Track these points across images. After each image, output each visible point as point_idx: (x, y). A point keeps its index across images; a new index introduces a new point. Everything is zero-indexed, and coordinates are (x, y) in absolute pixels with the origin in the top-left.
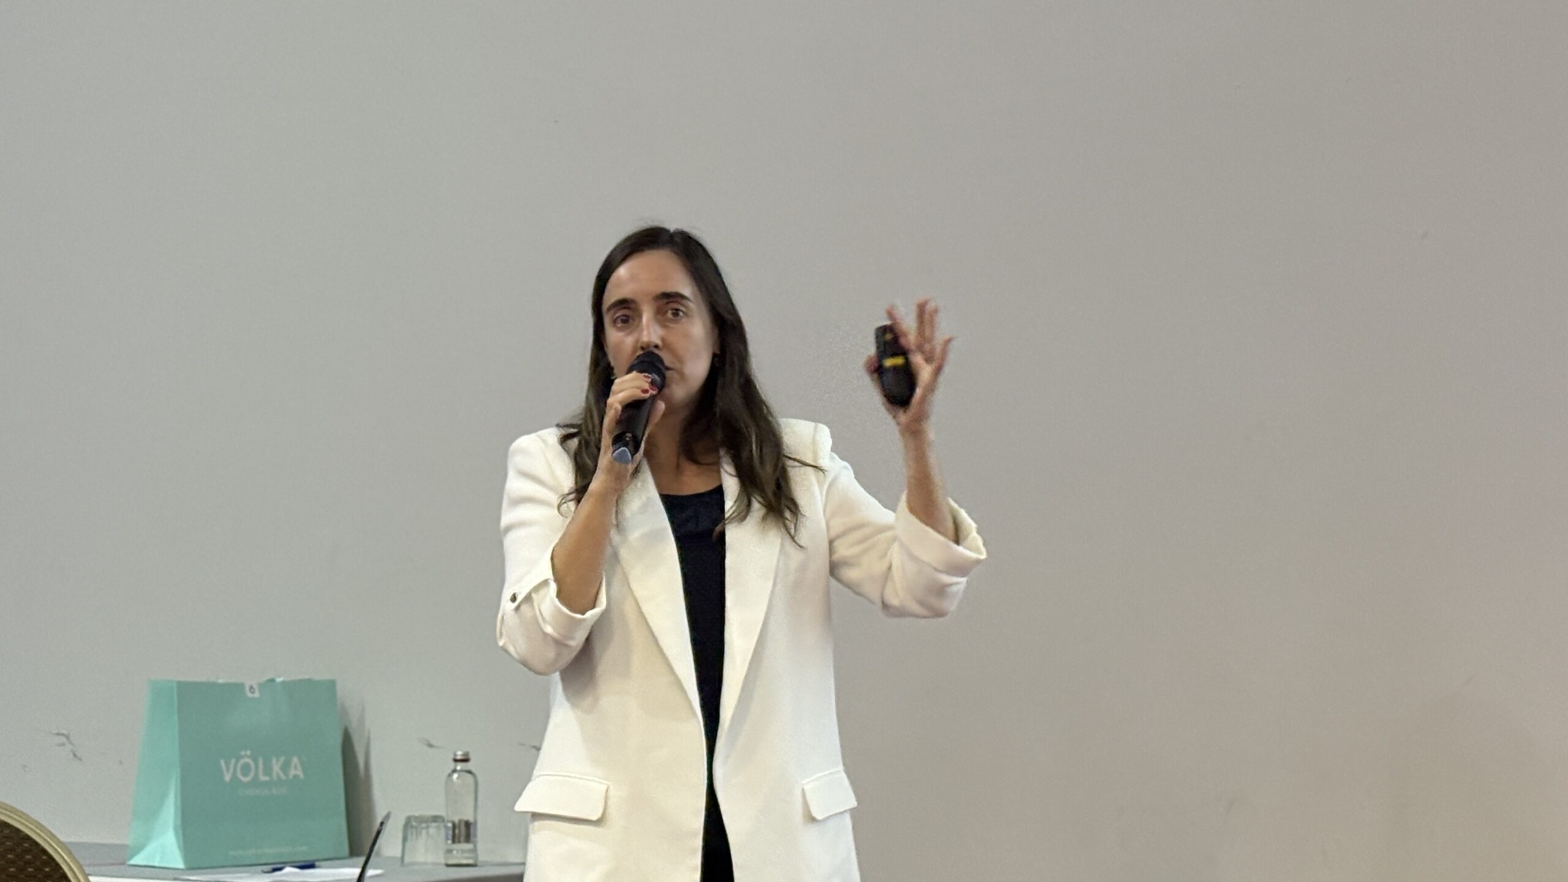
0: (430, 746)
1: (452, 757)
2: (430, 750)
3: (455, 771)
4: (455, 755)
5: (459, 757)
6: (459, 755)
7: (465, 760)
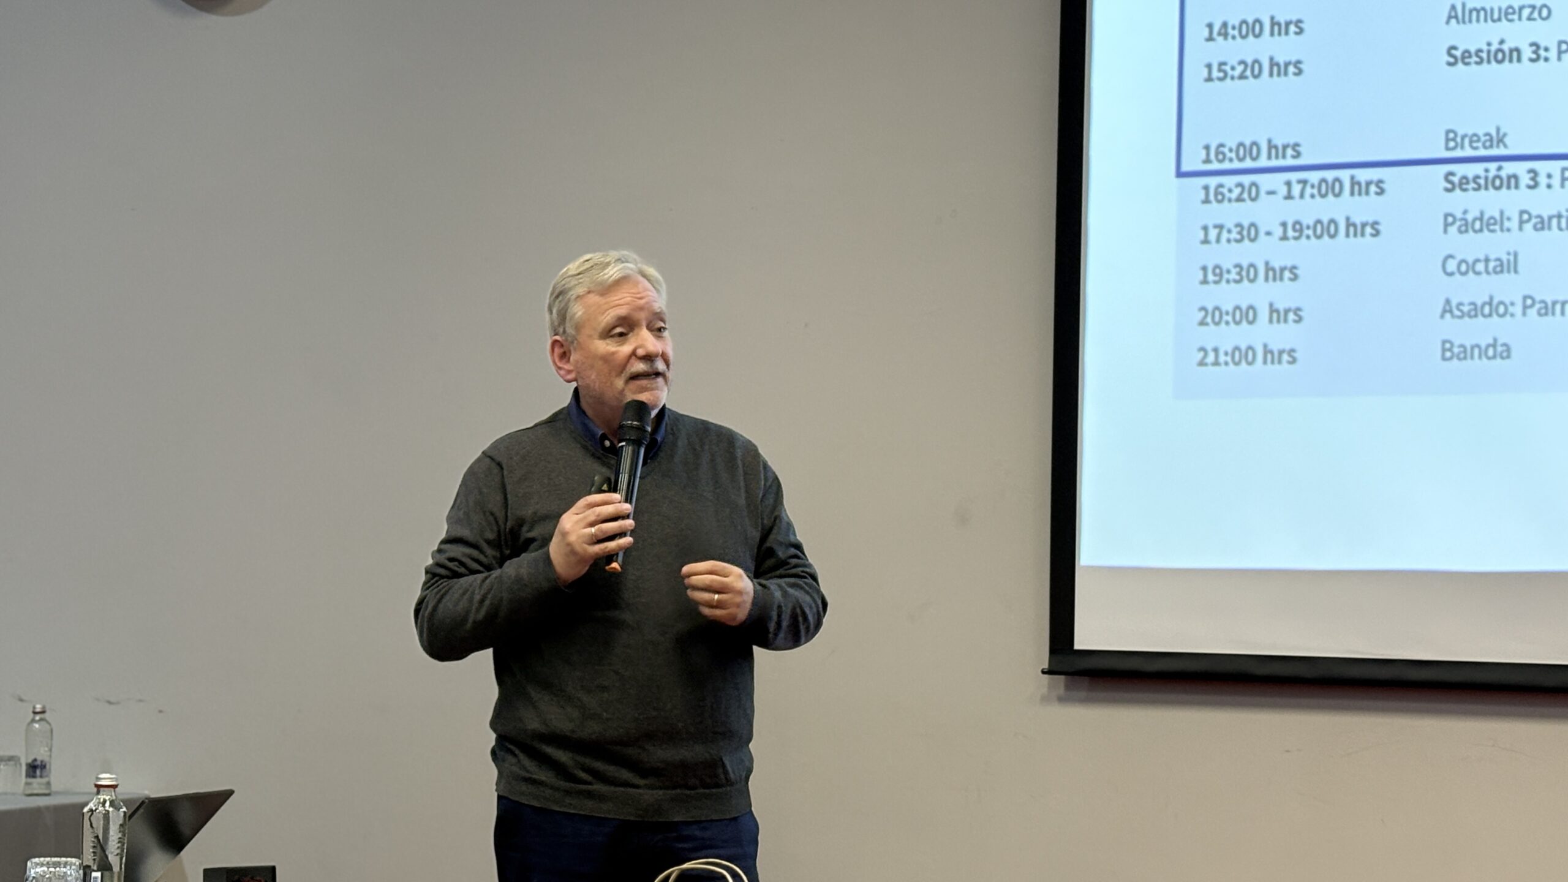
0: (21, 700)
1: (31, 710)
2: (19, 703)
3: (33, 721)
4: (34, 708)
5: (38, 710)
6: (39, 708)
7: (43, 712)
